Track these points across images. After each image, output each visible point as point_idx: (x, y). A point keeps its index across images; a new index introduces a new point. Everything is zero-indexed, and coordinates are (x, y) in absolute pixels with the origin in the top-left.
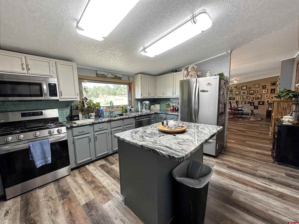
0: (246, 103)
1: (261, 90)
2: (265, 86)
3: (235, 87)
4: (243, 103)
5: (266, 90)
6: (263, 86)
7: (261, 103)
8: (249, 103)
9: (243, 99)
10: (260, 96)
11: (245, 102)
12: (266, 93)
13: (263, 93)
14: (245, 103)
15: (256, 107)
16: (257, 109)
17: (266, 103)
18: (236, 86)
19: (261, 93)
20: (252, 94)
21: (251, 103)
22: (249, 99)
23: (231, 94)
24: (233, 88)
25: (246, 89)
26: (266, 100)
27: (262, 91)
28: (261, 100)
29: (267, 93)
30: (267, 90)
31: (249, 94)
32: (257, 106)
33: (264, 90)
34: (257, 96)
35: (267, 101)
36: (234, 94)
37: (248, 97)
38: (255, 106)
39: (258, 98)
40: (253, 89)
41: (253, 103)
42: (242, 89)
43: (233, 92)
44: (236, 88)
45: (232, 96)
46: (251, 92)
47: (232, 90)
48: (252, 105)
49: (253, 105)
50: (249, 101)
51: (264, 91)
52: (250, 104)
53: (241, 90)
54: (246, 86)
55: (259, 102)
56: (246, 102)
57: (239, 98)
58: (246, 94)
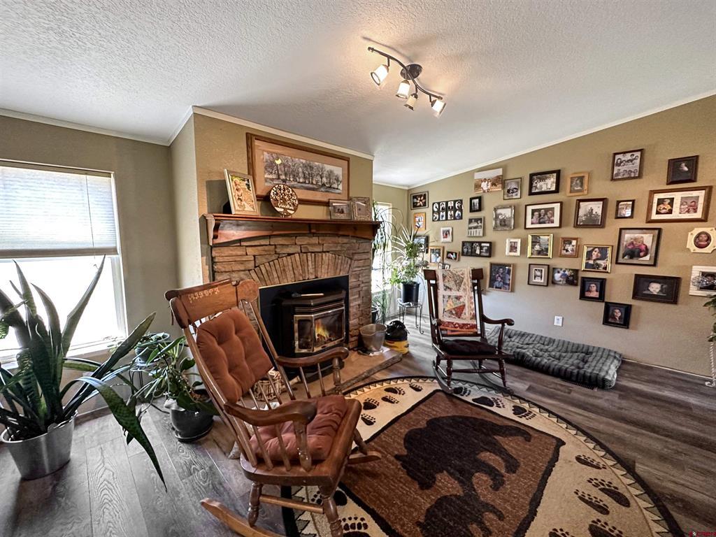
0: (554, 283)
1: (657, 197)
2: (693, 162)
3: (496, 181)
4: (538, 280)
5: (702, 194)
6: (674, 164)
7: (655, 288)
8: (571, 280)
9: (539, 252)
10: (648, 239)
11: (551, 271)
12: (699, 215)
13: (676, 214)
14: (551, 281)
15: (618, 313)
16: (625, 323)
17: (694, 291)
18: (499, 172)
19: (654, 217)
20: (594, 223)
21: (584, 280)
22: (577, 254)
23: (477, 220)
24: (484, 186)
25: (557, 191)
26: (696, 271)
27: (661, 202)
28: (655, 265)
29: (704, 220)
30: (709, 190)
31: (577, 226)
32: (627, 309)
33: (678, 197)
34: (627, 236)
35: (704, 274)
36: (490, 223)
37: (568, 241)
38: (609, 307)
39: (634, 252)
40: (601, 187)
41: (602, 283)
42: (531, 194)
43: (487, 213)
44: (499, 188)
45: (480, 232)
46: (585, 207)
47: (480, 198)
48: (595, 294)
49: (601, 298)
50: (576, 271)
51: (683, 201)
52: (576, 290)
53: (527, 199)
54: (558, 172)
55: (638, 278)
56: (557, 276)
57: (513, 248)
58: (557, 224)
